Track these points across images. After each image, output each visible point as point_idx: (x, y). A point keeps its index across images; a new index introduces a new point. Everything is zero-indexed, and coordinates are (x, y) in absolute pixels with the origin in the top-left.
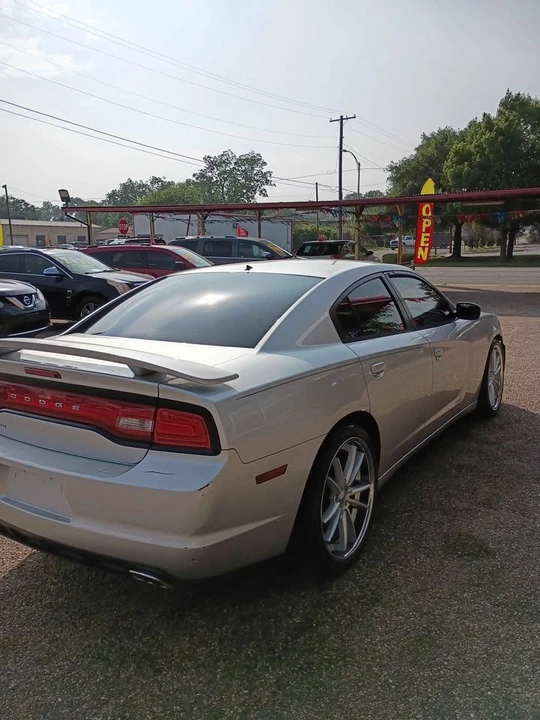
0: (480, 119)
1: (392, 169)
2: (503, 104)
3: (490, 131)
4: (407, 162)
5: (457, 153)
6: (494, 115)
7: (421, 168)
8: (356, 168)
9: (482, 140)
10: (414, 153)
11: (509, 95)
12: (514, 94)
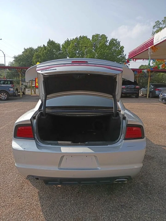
0: (42, 46)
1: (15, 57)
2: (48, 43)
3: (46, 50)
4: (20, 56)
5: (36, 55)
6: (46, 45)
7: (25, 58)
8: (4, 56)
9: (44, 52)
10: (22, 53)
11: (50, 40)
12: (51, 40)
